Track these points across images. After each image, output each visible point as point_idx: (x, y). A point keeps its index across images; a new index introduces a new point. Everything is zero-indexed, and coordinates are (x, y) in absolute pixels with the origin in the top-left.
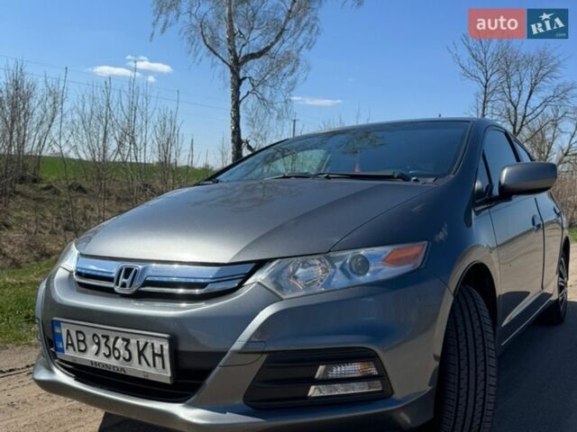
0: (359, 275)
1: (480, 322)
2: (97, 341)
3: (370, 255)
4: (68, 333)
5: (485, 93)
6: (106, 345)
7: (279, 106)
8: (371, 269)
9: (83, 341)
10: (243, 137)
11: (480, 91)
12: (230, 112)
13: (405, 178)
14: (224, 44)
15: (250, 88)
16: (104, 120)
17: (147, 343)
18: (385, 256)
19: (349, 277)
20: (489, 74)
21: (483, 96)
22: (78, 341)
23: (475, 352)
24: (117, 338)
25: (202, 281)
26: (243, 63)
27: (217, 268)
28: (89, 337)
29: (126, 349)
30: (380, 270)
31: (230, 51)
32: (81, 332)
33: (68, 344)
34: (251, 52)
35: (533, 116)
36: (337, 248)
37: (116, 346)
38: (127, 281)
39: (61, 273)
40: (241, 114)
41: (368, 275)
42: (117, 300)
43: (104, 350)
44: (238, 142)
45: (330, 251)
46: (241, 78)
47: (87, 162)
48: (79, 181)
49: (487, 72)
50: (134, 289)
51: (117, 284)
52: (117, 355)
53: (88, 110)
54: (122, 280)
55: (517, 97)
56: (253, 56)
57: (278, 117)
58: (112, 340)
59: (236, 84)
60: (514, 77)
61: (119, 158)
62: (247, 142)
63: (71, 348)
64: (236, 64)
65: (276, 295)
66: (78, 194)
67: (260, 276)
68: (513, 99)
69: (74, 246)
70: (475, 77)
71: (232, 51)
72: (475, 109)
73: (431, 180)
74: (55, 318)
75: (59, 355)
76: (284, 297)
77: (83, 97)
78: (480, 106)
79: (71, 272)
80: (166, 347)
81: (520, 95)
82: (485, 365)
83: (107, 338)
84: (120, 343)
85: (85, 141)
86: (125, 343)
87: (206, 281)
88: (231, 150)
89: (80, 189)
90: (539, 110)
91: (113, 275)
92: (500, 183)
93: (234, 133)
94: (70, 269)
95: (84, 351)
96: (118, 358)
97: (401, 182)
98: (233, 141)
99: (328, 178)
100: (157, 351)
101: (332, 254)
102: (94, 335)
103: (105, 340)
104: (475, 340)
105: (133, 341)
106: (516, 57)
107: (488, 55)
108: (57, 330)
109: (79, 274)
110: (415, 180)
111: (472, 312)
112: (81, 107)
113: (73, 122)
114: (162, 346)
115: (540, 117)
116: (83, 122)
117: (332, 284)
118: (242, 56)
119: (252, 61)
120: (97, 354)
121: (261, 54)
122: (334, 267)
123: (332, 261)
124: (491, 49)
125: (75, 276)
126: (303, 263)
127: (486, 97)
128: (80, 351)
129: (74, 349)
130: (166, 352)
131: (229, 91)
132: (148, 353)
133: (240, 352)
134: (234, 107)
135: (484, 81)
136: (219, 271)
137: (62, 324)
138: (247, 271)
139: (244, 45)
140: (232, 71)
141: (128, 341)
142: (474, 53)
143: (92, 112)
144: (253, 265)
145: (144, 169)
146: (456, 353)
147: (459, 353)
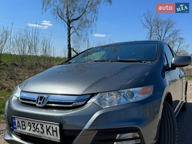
0: (130, 98)
1: (171, 115)
2: (30, 125)
3: (134, 91)
4: (18, 122)
5: (151, 33)
6: (34, 127)
7: (84, 37)
8: (135, 96)
9: (24, 125)
10: (72, 47)
11: (149, 32)
12: (67, 38)
13: (141, 62)
14: (65, 16)
15: (74, 31)
16: (24, 41)
17: (50, 126)
18: (139, 91)
19: (126, 99)
20: (152, 26)
21: (150, 34)
22: (22, 125)
23: (170, 126)
24: (38, 124)
25: (71, 102)
26: (71, 22)
27: (76, 97)
28: (27, 124)
29: (42, 128)
30: (138, 96)
31: (67, 18)
32: (23, 122)
33: (18, 126)
34: (74, 18)
35: (166, 40)
36: (122, 88)
37: (38, 127)
38: (41, 102)
39: (14, 98)
40: (71, 39)
41: (134, 98)
42: (37, 109)
43: (33, 128)
44: (70, 49)
45: (119, 90)
46: (71, 27)
47: (18, 55)
48: (15, 62)
49: (151, 26)
50: (44, 105)
51: (37, 103)
52: (38, 131)
53: (18, 37)
54: (39, 101)
55: (161, 34)
56: (75, 20)
57: (84, 40)
58: (36, 125)
59: (69, 29)
60: (160, 27)
61: (29, 54)
62: (73, 49)
63: (19, 128)
64: (69, 22)
65: (100, 107)
66: (15, 66)
67: (93, 100)
68: (160, 35)
69: (18, 87)
70: (147, 27)
71: (68, 18)
72: (147, 38)
73: (149, 62)
74: (13, 116)
75: (14, 130)
76: (103, 108)
77: (17, 33)
78: (149, 37)
79: (18, 98)
80: (58, 128)
81: (162, 33)
82: (174, 130)
83: (34, 124)
84: (39, 126)
85: (17, 48)
86: (41, 126)
87: (72, 102)
88: (67, 51)
89: (15, 65)
90: (168, 38)
91: (35, 99)
92: (172, 63)
93: (68, 45)
94: (18, 97)
95: (25, 129)
96: (38, 132)
97: (139, 63)
98: (68, 48)
99: (112, 61)
100: (54, 129)
101: (120, 91)
102: (29, 123)
103: (33, 125)
104: (170, 121)
105: (45, 126)
106: (161, 21)
107: (152, 20)
108: (14, 121)
109: (21, 99)
110: (144, 62)
111: (168, 111)
112: (16, 37)
113: (13, 41)
114: (56, 128)
115: (168, 41)
116: (16, 42)
117: (120, 102)
118: (71, 19)
119: (74, 21)
120: (30, 130)
121: (78, 19)
122: (121, 96)
123: (120, 93)
124: (153, 18)
125: (20, 100)
126: (109, 94)
127: (151, 34)
128: (23, 129)
129: (21, 128)
130: (58, 130)
131: (67, 31)
132: (51, 130)
133: (87, 130)
134: (68, 37)
135: (150, 29)
136: (77, 98)
137: (16, 118)
138: (88, 98)
139: (72, 16)
140: (68, 25)
141: (42, 126)
142: (147, 19)
143: (19, 38)
144: (90, 95)
145: (37, 58)
146: (164, 127)
147: (165, 126)
